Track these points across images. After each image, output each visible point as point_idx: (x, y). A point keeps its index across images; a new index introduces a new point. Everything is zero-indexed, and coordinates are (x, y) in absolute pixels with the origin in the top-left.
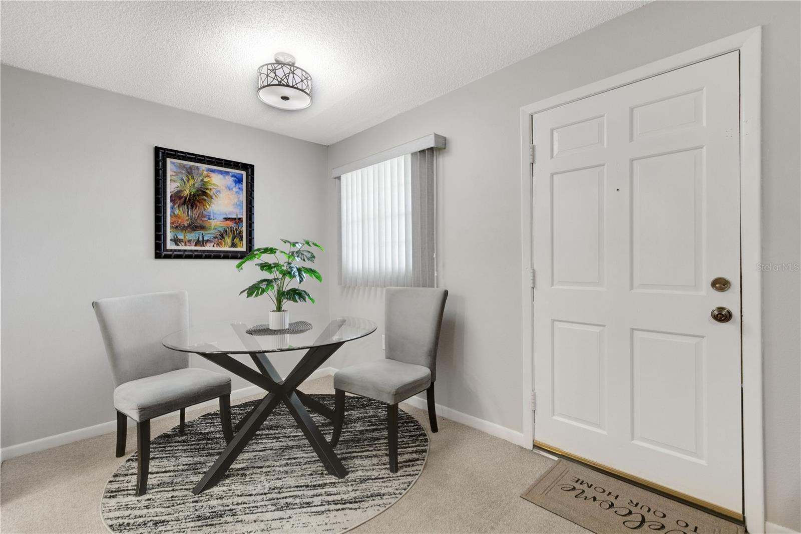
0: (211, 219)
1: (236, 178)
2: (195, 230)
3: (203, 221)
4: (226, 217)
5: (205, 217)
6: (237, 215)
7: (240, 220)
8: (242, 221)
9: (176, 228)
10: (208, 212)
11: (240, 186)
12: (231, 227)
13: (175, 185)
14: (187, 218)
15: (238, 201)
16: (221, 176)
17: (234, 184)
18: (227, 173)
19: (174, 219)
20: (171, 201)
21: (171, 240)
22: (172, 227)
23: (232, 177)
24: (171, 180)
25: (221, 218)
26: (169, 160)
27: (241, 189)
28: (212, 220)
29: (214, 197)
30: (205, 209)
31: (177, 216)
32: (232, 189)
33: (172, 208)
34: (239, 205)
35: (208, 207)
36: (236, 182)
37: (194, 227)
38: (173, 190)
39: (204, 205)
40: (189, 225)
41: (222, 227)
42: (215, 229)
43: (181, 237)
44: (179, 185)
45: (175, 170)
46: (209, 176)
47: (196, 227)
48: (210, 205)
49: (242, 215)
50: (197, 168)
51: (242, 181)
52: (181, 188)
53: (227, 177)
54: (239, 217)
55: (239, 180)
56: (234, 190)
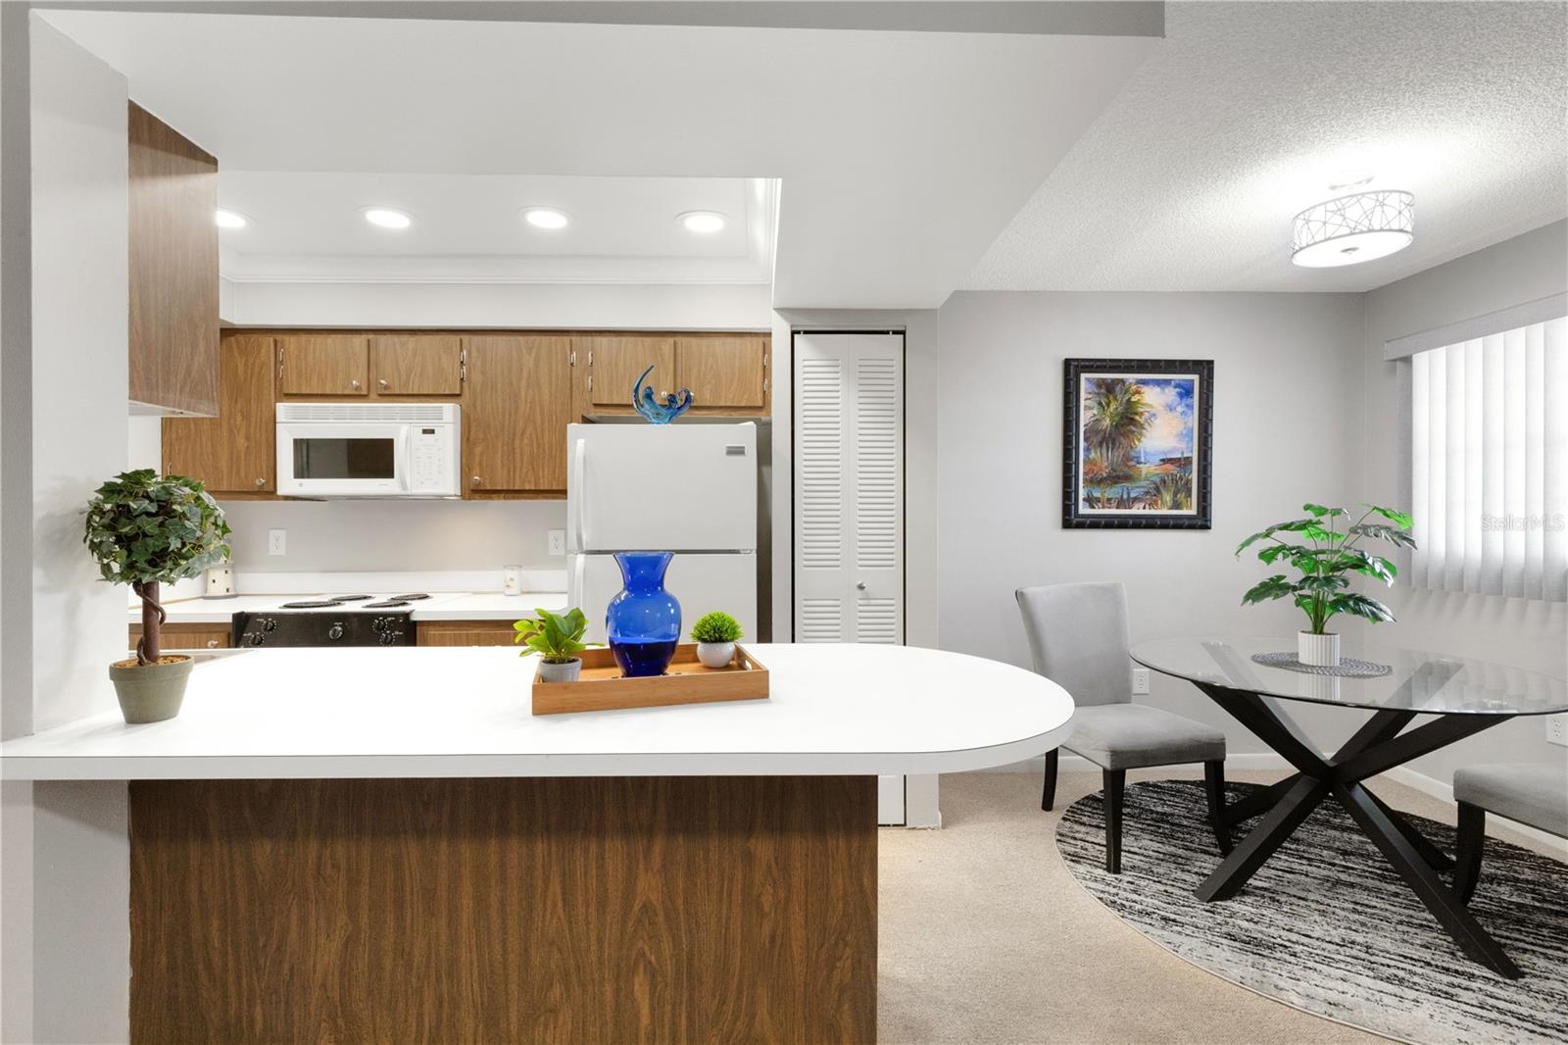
0: (1141, 463)
1: (1184, 389)
2: (1117, 483)
3: (1129, 467)
4: (1164, 457)
5: (1132, 460)
6: (1183, 453)
7: (1188, 460)
8: (1191, 463)
9: (1094, 481)
10: (1137, 452)
11: (1189, 401)
12: (1172, 475)
13: (1090, 414)
14: (1107, 464)
15: (1185, 428)
16: (1157, 389)
17: (1179, 399)
18: (1167, 382)
19: (1089, 467)
20: (1086, 440)
21: (1084, 500)
22: (1085, 481)
23: (1175, 387)
24: (1085, 406)
25: (1157, 462)
26: (1083, 376)
27: (1190, 407)
28: (1142, 465)
29: (1146, 426)
30: (1132, 447)
31: (1093, 462)
32: (1175, 409)
33: (1087, 450)
34: (1187, 435)
35: (1136, 442)
36: (1181, 396)
37: (1115, 479)
38: (1088, 421)
39: (1131, 441)
40: (1109, 475)
41: (1157, 474)
42: (1147, 479)
43: (1097, 494)
44: (1096, 413)
45: (1090, 390)
46: (1138, 392)
47: (1118, 477)
48: (1139, 440)
49: (1192, 452)
50: (1122, 381)
51: (1193, 392)
52: (1098, 417)
53: (1166, 390)
54: (1185, 455)
55: (1186, 392)
56: (1180, 409)
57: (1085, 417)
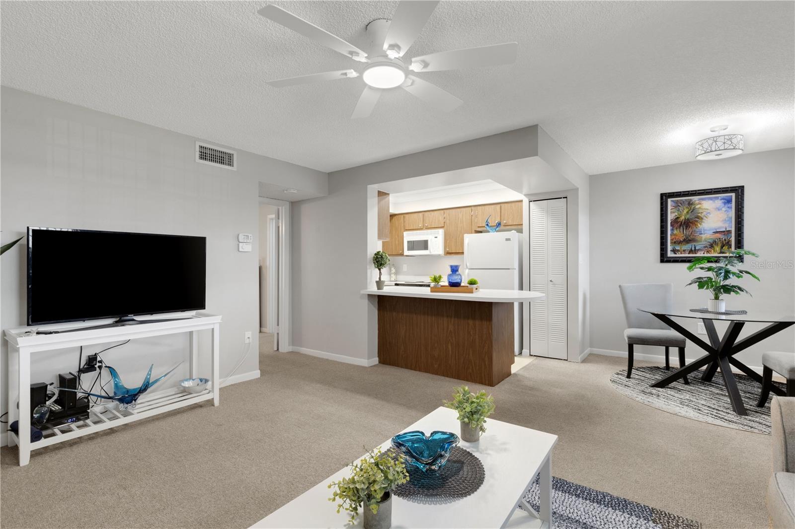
1: (726, 200)
2: (688, 243)
3: (695, 236)
4: (715, 231)
5: (697, 233)
6: (726, 229)
7: (729, 232)
8: (731, 233)
9: (674, 243)
10: (699, 230)
11: (729, 205)
12: (720, 239)
13: (674, 215)
14: (683, 235)
15: (727, 217)
16: (711, 202)
17: (723, 205)
18: (717, 198)
19: (673, 237)
20: (672, 225)
21: (671, 251)
22: (671, 243)
23: (721, 200)
24: (671, 212)
25: (711, 232)
26: (669, 200)
27: (730, 208)
28: (702, 235)
29: (705, 218)
30: (697, 228)
31: (675, 235)
32: (721, 209)
33: (672, 230)
34: (728, 220)
35: (699, 225)
36: (725, 203)
37: (687, 241)
38: (672, 218)
39: (696, 225)
40: (684, 240)
41: (711, 239)
42: (705, 241)
43: (678, 248)
44: (677, 214)
45: (674, 205)
46: (700, 204)
47: (690, 240)
48: (701, 224)
49: (731, 228)
50: (691, 200)
51: (732, 201)
52: (678, 216)
53: (716, 201)
54: (727, 230)
55: (729, 201)
56: (724, 209)
57: (670, 217)
